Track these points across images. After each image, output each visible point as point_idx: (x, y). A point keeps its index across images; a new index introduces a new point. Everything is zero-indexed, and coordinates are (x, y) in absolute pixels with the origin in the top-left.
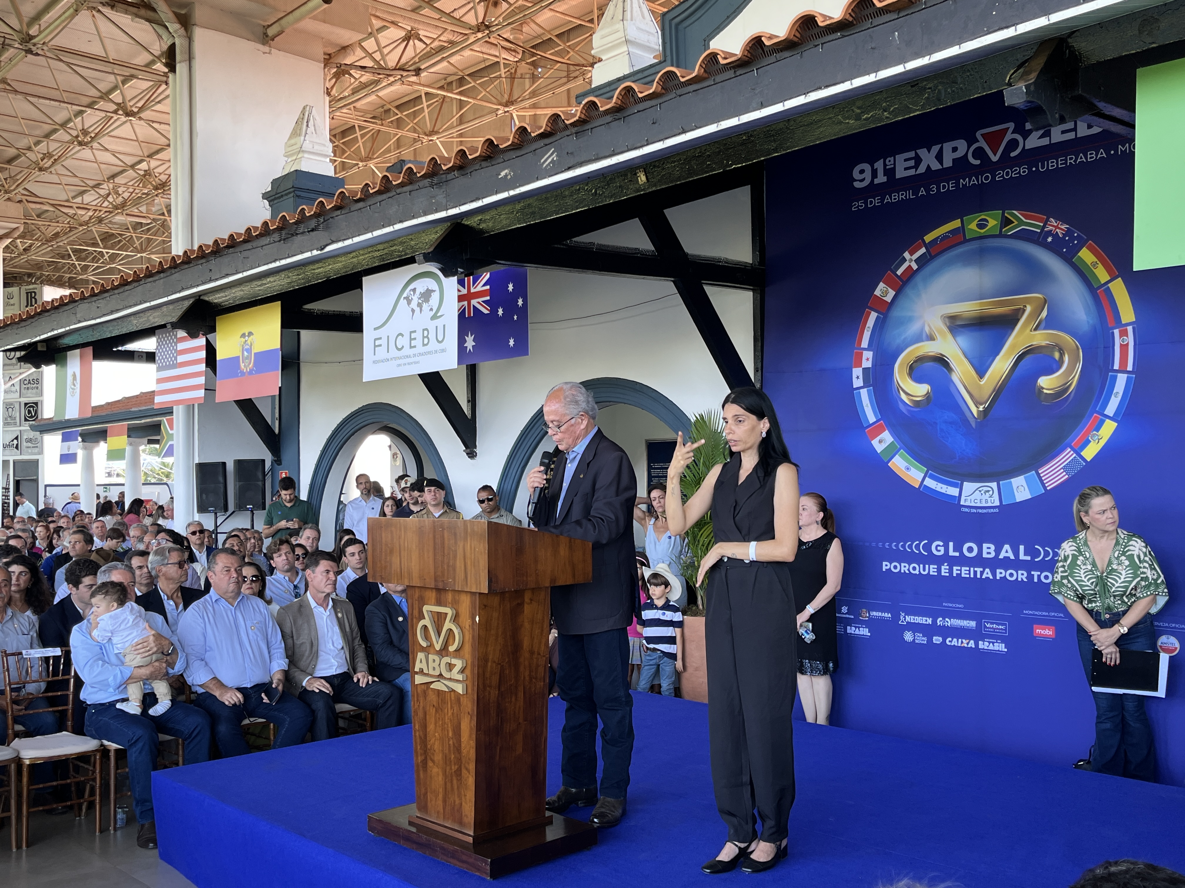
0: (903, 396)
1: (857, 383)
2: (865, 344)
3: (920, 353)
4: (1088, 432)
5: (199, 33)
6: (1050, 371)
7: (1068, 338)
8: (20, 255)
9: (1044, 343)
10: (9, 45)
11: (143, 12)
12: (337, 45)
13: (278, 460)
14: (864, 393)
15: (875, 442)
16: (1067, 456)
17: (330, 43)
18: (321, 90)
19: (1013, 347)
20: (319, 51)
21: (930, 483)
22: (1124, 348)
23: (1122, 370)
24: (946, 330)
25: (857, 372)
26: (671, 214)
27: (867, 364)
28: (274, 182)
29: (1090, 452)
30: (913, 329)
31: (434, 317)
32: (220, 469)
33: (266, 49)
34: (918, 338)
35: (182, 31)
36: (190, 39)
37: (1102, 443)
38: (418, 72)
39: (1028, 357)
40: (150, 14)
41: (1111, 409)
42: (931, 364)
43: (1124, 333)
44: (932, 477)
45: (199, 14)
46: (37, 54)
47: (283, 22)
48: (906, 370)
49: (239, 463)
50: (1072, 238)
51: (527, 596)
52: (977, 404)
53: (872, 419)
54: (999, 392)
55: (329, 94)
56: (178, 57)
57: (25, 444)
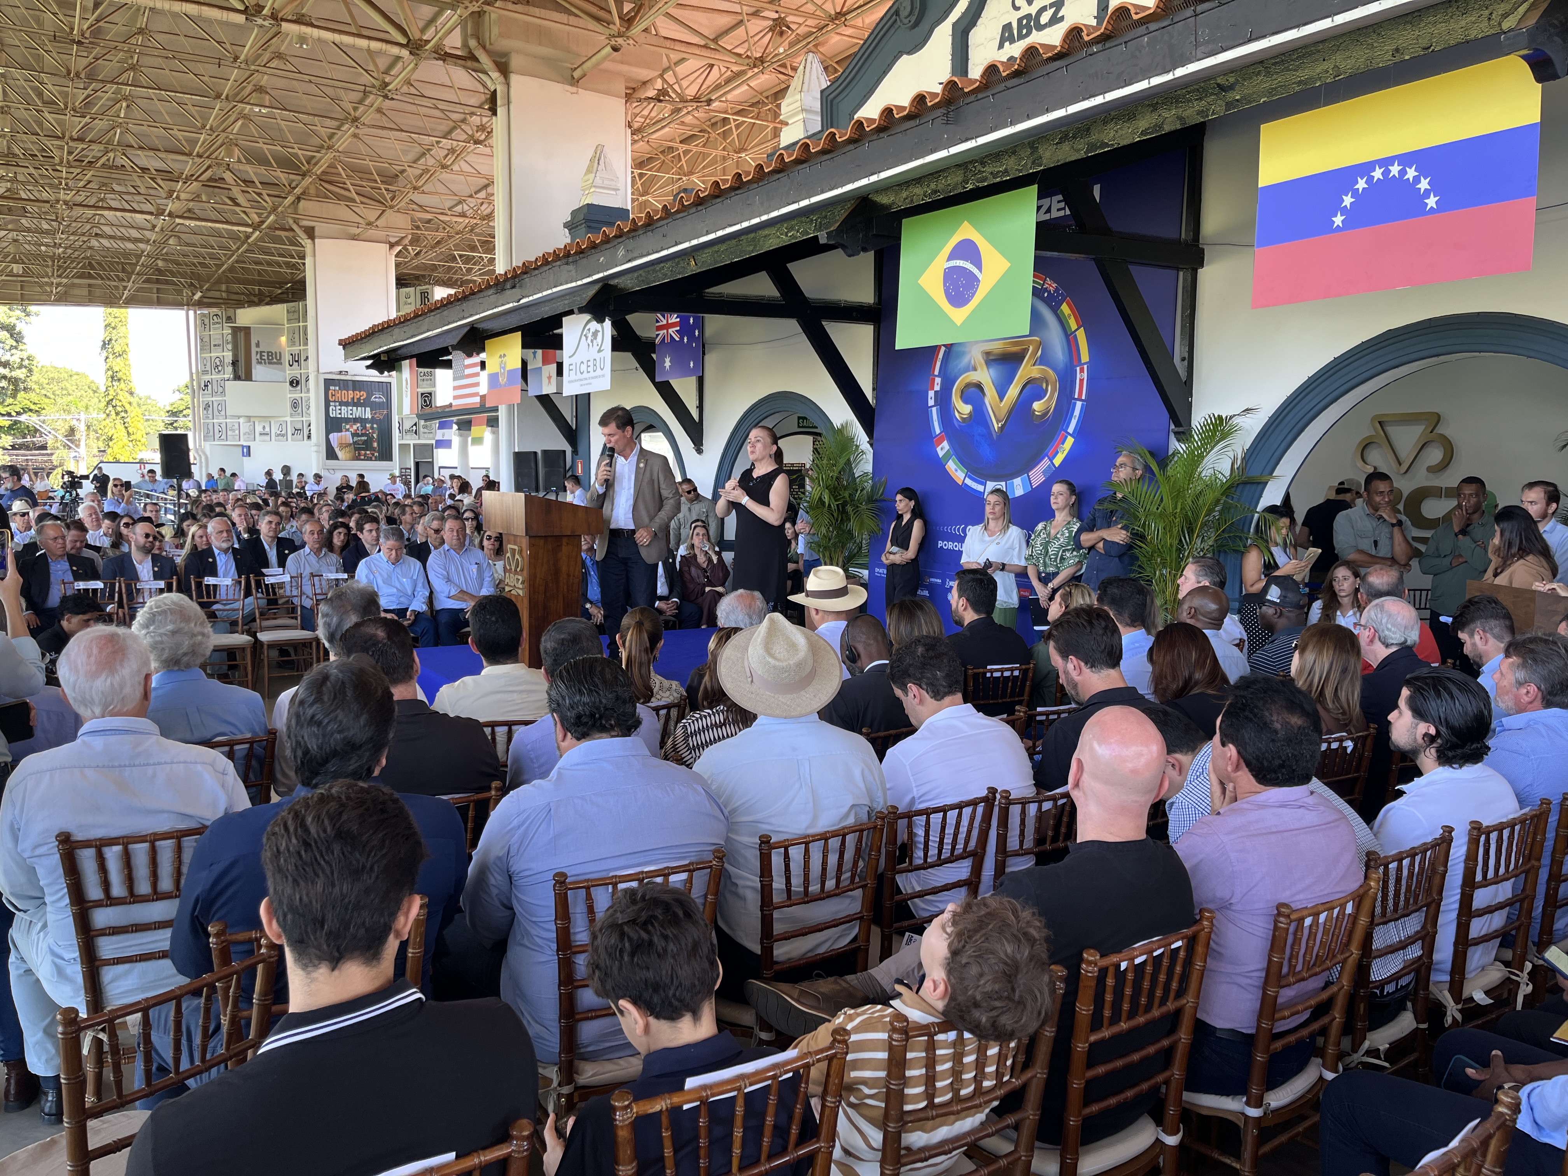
0: (957, 414)
1: (931, 402)
2: (936, 372)
3: (967, 381)
4: (1058, 446)
5: (514, 78)
6: (1040, 398)
7: (1051, 372)
8: (412, 259)
9: (1038, 376)
10: (370, 92)
11: (469, 63)
12: (638, 81)
13: (575, 452)
14: (934, 410)
15: (938, 449)
16: (1045, 462)
17: (628, 79)
18: (623, 123)
19: (1021, 377)
20: (621, 89)
21: (968, 482)
22: (1081, 381)
23: (1079, 399)
24: (983, 362)
25: (931, 394)
26: (793, 267)
27: (937, 388)
28: (574, 213)
29: (1058, 461)
30: (965, 361)
31: (599, 351)
32: (532, 456)
33: (574, 89)
34: (967, 369)
35: (502, 79)
36: (508, 84)
37: (1066, 453)
38: (709, 102)
39: (1028, 386)
40: (476, 64)
41: (1071, 430)
42: (973, 389)
43: (1082, 371)
44: (970, 478)
45: (515, 62)
46: (392, 99)
47: (585, 66)
48: (959, 394)
49: (545, 452)
50: (1059, 295)
51: (565, 540)
52: (998, 421)
53: (938, 431)
54: (1011, 412)
55: (630, 127)
56: (499, 102)
57: (422, 430)
